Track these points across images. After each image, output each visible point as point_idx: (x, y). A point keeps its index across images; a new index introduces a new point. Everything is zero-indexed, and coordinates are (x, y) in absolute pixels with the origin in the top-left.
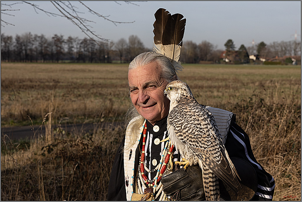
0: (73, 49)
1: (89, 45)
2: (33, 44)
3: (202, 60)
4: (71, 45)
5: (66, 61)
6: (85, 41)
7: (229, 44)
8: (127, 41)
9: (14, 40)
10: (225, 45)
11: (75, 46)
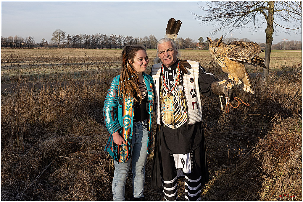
0: (121, 42)
1: (129, 40)
2: (101, 40)
3: (187, 48)
4: (120, 40)
5: (117, 48)
6: (127, 37)
7: (201, 39)
8: (149, 38)
9: (91, 37)
10: (199, 40)
11: (122, 41)
